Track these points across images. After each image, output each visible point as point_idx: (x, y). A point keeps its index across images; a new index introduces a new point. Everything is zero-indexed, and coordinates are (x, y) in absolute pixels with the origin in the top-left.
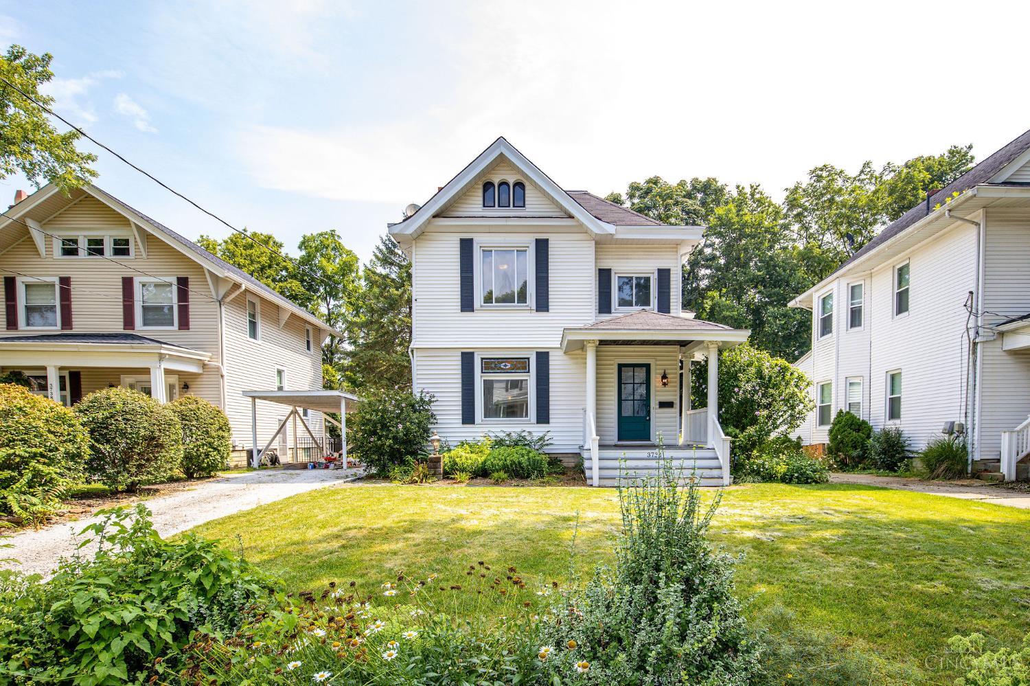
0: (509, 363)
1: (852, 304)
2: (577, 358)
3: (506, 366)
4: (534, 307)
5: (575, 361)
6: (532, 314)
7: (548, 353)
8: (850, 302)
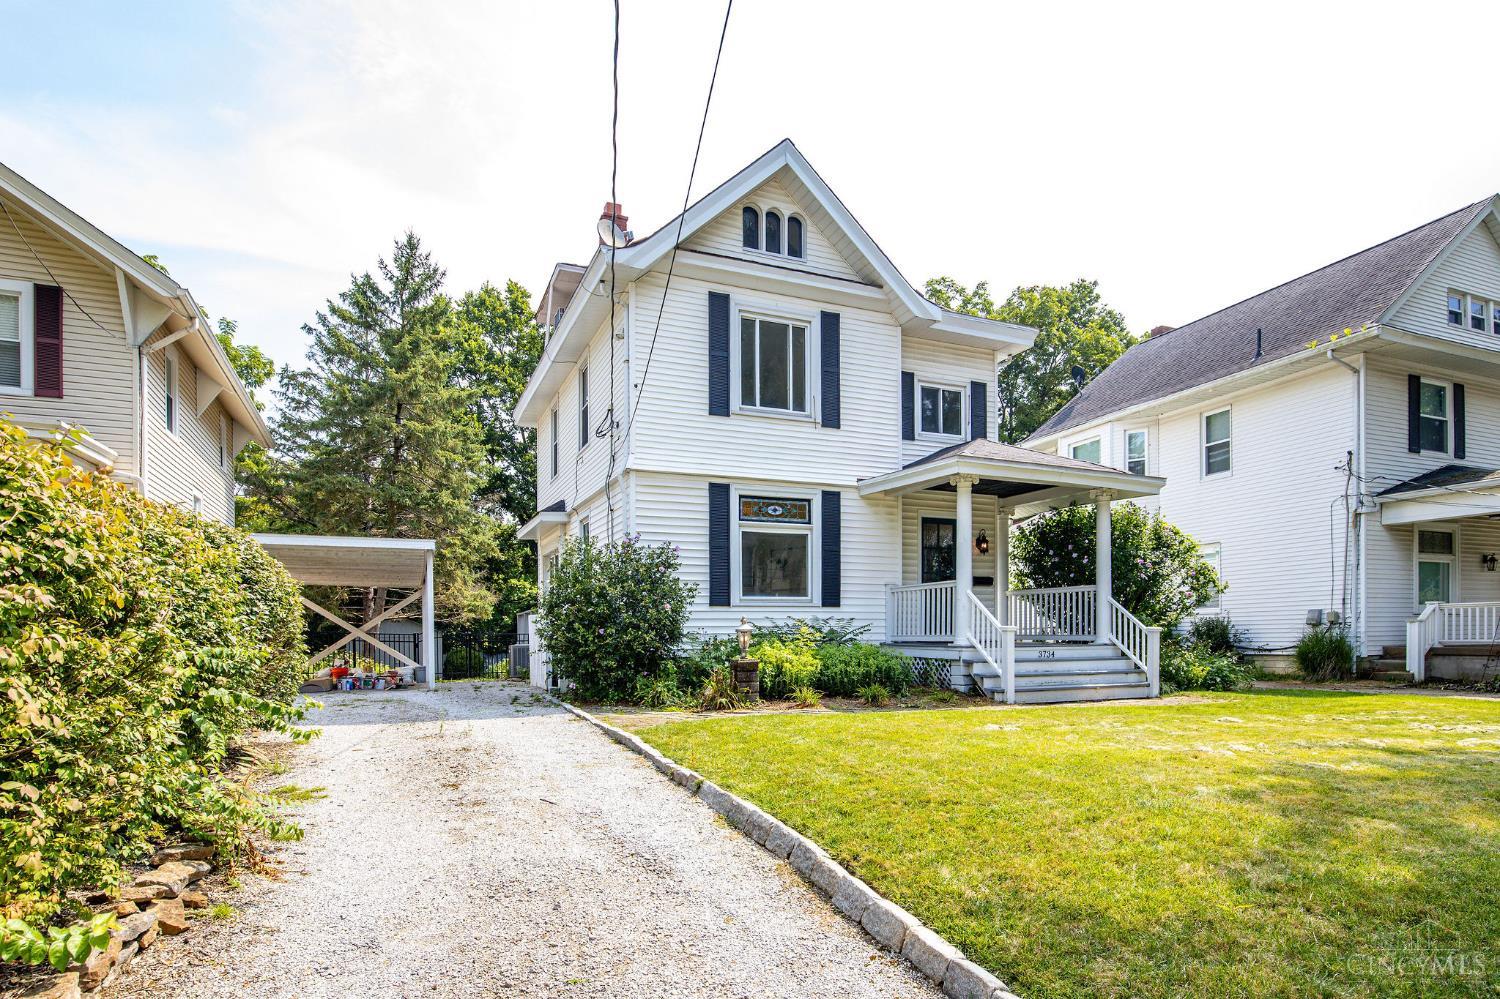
0: (779, 505)
1: (1130, 458)
2: (877, 505)
3: (775, 510)
4: (819, 420)
5: (873, 509)
6: (817, 431)
7: (838, 494)
8: (1127, 455)
